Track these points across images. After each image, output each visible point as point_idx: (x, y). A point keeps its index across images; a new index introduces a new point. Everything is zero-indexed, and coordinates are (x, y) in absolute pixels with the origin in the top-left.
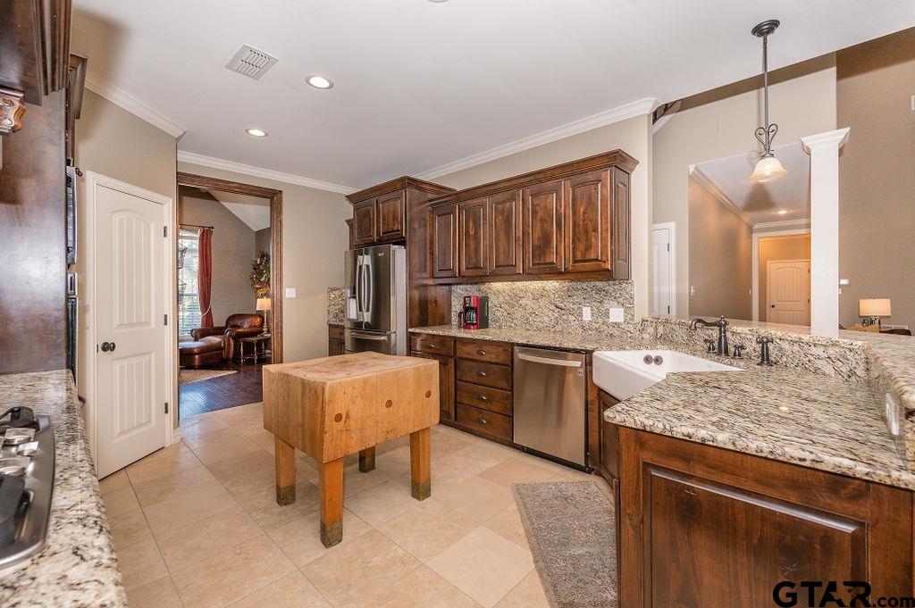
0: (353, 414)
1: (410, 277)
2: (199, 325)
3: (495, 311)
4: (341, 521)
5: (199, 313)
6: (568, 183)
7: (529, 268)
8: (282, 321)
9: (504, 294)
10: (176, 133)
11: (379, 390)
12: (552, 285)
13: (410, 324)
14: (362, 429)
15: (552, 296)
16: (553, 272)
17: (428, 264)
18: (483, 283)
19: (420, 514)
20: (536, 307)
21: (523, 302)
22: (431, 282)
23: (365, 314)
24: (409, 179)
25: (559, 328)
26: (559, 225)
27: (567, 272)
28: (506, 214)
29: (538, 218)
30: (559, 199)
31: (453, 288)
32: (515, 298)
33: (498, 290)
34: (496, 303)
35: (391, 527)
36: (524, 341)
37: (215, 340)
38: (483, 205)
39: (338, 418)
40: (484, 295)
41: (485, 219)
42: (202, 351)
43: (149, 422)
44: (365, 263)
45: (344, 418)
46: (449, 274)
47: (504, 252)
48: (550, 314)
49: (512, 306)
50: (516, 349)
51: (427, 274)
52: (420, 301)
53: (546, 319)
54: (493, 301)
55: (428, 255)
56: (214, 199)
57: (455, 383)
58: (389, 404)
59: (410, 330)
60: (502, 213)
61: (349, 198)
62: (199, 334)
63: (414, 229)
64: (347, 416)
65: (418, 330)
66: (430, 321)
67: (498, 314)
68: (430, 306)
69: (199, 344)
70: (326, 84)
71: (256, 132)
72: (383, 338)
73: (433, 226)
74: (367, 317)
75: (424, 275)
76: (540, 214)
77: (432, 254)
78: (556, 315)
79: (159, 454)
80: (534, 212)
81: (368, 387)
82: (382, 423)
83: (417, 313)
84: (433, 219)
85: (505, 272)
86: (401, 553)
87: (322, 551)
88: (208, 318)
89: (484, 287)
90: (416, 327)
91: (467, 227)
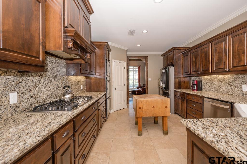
0: (144, 108)
1: (175, 75)
2: (138, 85)
3: (205, 85)
4: (142, 131)
5: (138, 83)
6: (230, 36)
7: (214, 70)
8: (148, 86)
9: (208, 80)
10: (126, 49)
11: (150, 103)
12: (227, 76)
13: (175, 88)
14: (146, 112)
15: (227, 81)
16: (224, 72)
17: (182, 71)
18: (200, 76)
19: (162, 138)
20: (220, 84)
21: (215, 83)
22: (183, 76)
23: (163, 85)
24: (174, 48)
25: (230, 93)
26: (226, 53)
27: (229, 71)
28: (205, 53)
29: (217, 52)
30: (226, 44)
31: (191, 78)
32: (212, 82)
33: (206, 78)
34: (205, 83)
35: (154, 138)
36: (207, 96)
37: (140, 89)
38: (197, 51)
39: (140, 108)
40: (201, 80)
41: (198, 55)
42: (138, 91)
43: (122, 103)
44: (164, 72)
45: (141, 108)
46: (187, 74)
47: (205, 66)
48: (227, 87)
49: (211, 84)
50: (205, 99)
51: (182, 74)
52: (178, 82)
53: (225, 89)
54: (204, 82)
55: (182, 68)
56: (142, 60)
57: (186, 107)
58: (154, 107)
59: (175, 90)
60: (204, 53)
61: (162, 55)
62: (138, 88)
63: (176, 61)
64: (142, 108)
65: (176, 90)
66: (182, 87)
67: (206, 86)
68: (182, 83)
69: (138, 90)
70: (146, 31)
71: (139, 45)
72: (167, 91)
73: (183, 60)
74: (164, 86)
75: (181, 74)
76: (218, 51)
77: (183, 68)
78: (229, 88)
79: (123, 109)
80: (216, 50)
81: (148, 102)
82: (152, 111)
83: (177, 85)
84: (183, 57)
85: (206, 72)
86: (152, 144)
87: (137, 136)
88: (140, 85)
89: (201, 77)
90: (177, 89)
91: (193, 59)
